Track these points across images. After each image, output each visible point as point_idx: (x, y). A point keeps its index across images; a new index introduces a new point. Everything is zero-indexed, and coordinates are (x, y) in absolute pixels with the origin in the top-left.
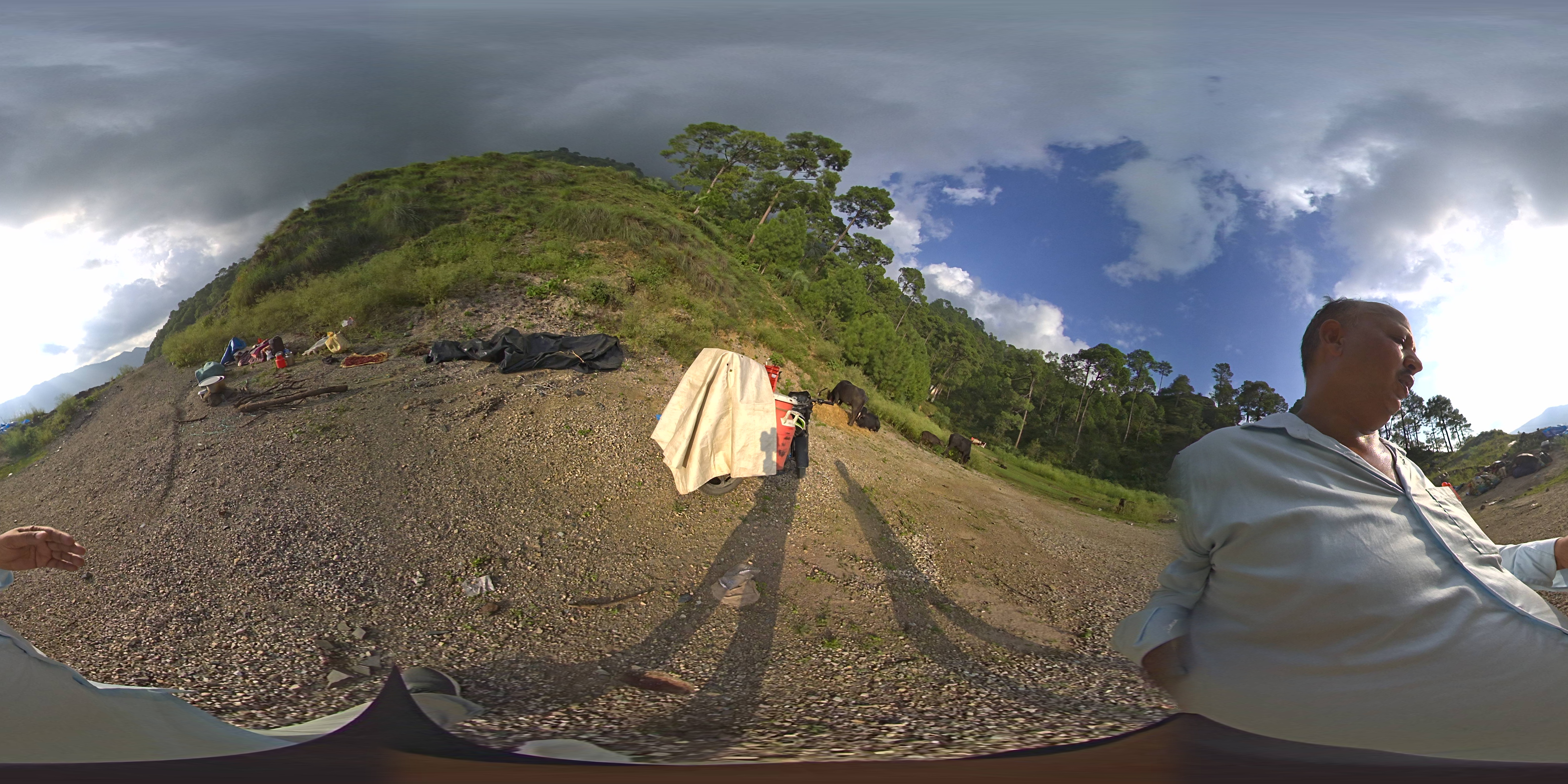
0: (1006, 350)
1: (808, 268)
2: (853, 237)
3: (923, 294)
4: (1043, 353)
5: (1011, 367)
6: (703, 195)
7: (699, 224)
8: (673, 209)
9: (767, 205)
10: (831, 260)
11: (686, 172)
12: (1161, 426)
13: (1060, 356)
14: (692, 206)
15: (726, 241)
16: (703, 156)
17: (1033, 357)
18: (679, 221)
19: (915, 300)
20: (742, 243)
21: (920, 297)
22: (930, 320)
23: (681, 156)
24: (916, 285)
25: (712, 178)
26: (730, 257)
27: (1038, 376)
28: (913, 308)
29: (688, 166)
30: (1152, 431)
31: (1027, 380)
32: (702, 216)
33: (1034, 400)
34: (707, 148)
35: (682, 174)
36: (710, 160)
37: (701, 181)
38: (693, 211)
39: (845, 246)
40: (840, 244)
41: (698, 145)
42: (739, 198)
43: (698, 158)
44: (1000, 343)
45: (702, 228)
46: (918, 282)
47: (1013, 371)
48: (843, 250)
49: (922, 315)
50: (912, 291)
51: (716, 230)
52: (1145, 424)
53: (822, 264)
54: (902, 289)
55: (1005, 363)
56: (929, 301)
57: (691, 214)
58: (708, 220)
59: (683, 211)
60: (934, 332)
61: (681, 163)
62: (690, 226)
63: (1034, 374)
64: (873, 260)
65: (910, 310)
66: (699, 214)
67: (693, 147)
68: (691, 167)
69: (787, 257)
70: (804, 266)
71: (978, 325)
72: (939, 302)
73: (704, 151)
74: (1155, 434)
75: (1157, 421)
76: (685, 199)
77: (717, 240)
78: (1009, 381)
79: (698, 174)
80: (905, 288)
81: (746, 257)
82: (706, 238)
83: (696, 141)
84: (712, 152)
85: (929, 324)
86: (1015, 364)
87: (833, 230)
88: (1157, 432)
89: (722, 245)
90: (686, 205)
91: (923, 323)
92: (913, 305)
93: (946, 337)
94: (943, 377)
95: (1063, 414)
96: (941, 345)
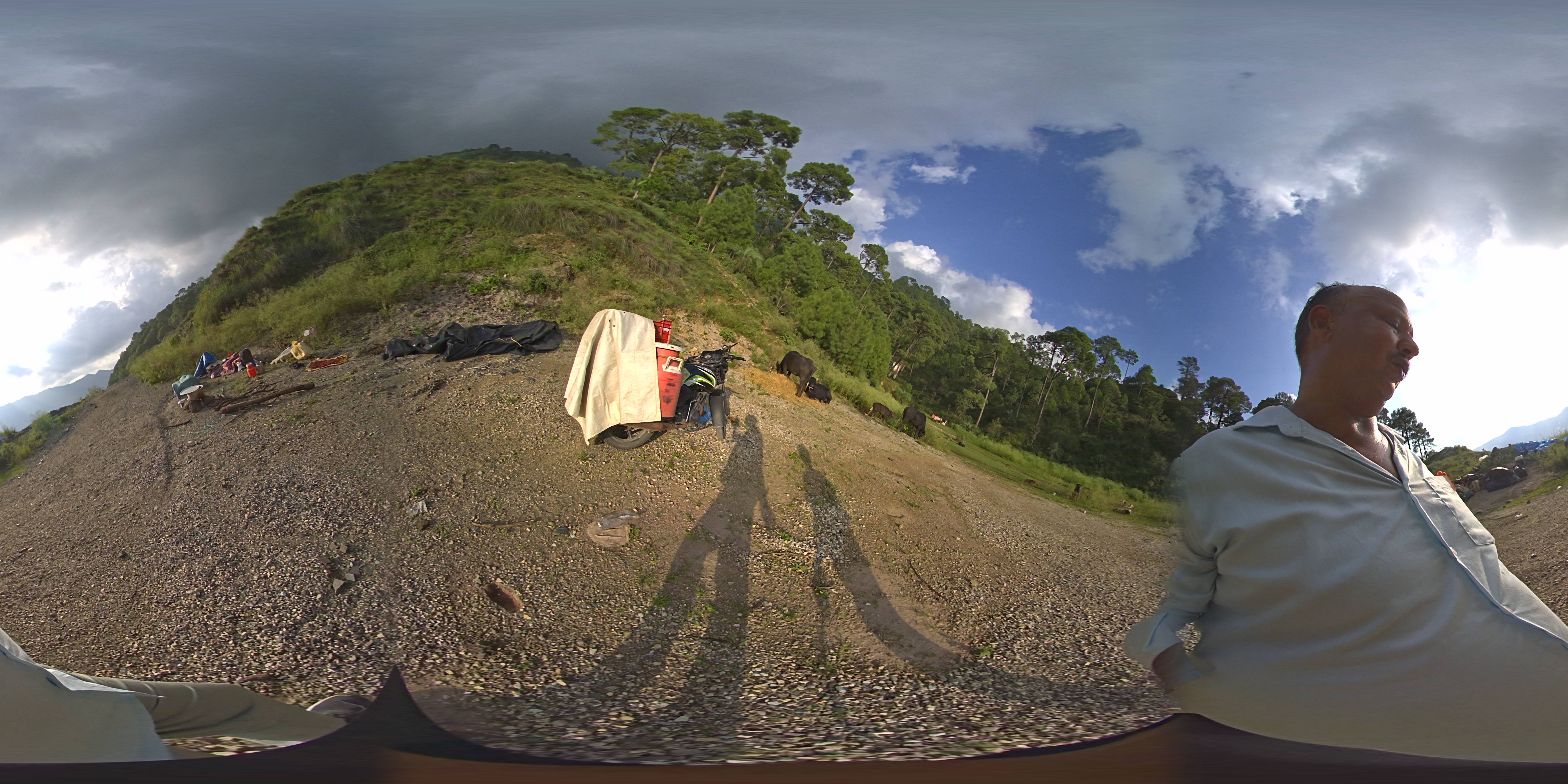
0: (972, 329)
1: (763, 246)
2: (810, 214)
3: (887, 271)
4: (1008, 333)
5: (975, 345)
6: (642, 180)
7: (640, 208)
8: (611, 196)
9: (714, 184)
10: (787, 237)
11: (623, 158)
13: (1026, 338)
14: (631, 191)
15: (671, 223)
16: (638, 142)
17: (998, 336)
18: (617, 207)
19: (879, 277)
20: (689, 224)
21: (883, 273)
22: (893, 297)
23: (614, 143)
24: (879, 261)
25: (652, 162)
26: (675, 238)
27: (1003, 355)
28: (876, 285)
29: (623, 152)
30: (1113, 418)
31: (991, 359)
32: (644, 200)
33: (997, 380)
34: (639, 133)
35: (619, 161)
36: (646, 144)
37: (640, 166)
38: (632, 196)
39: (801, 222)
40: (797, 221)
41: (628, 131)
42: (684, 180)
43: (632, 144)
44: (966, 322)
45: (643, 212)
46: (882, 259)
47: (977, 349)
48: (800, 227)
49: (885, 292)
50: (875, 268)
51: (660, 213)
52: (1108, 411)
53: (778, 242)
54: (863, 266)
55: (970, 341)
56: (893, 278)
57: (630, 199)
58: (651, 204)
59: (622, 197)
60: (897, 308)
61: (615, 150)
62: (631, 211)
63: (998, 353)
64: (833, 236)
65: (872, 287)
66: (638, 199)
67: (624, 133)
68: (627, 152)
69: (738, 235)
70: (759, 244)
71: (944, 304)
72: (903, 281)
73: (636, 136)
74: (1116, 422)
75: (1119, 409)
76: (624, 185)
77: (661, 223)
78: (972, 359)
79: (636, 159)
80: (867, 265)
81: (693, 237)
82: (648, 221)
83: (626, 127)
84: (646, 136)
85: (892, 301)
86: (979, 342)
87: (788, 207)
88: (1118, 419)
89: (667, 227)
90: (625, 191)
91: (886, 299)
92: (876, 280)
93: (909, 314)
94: (906, 354)
95: (1025, 395)
96: (904, 321)
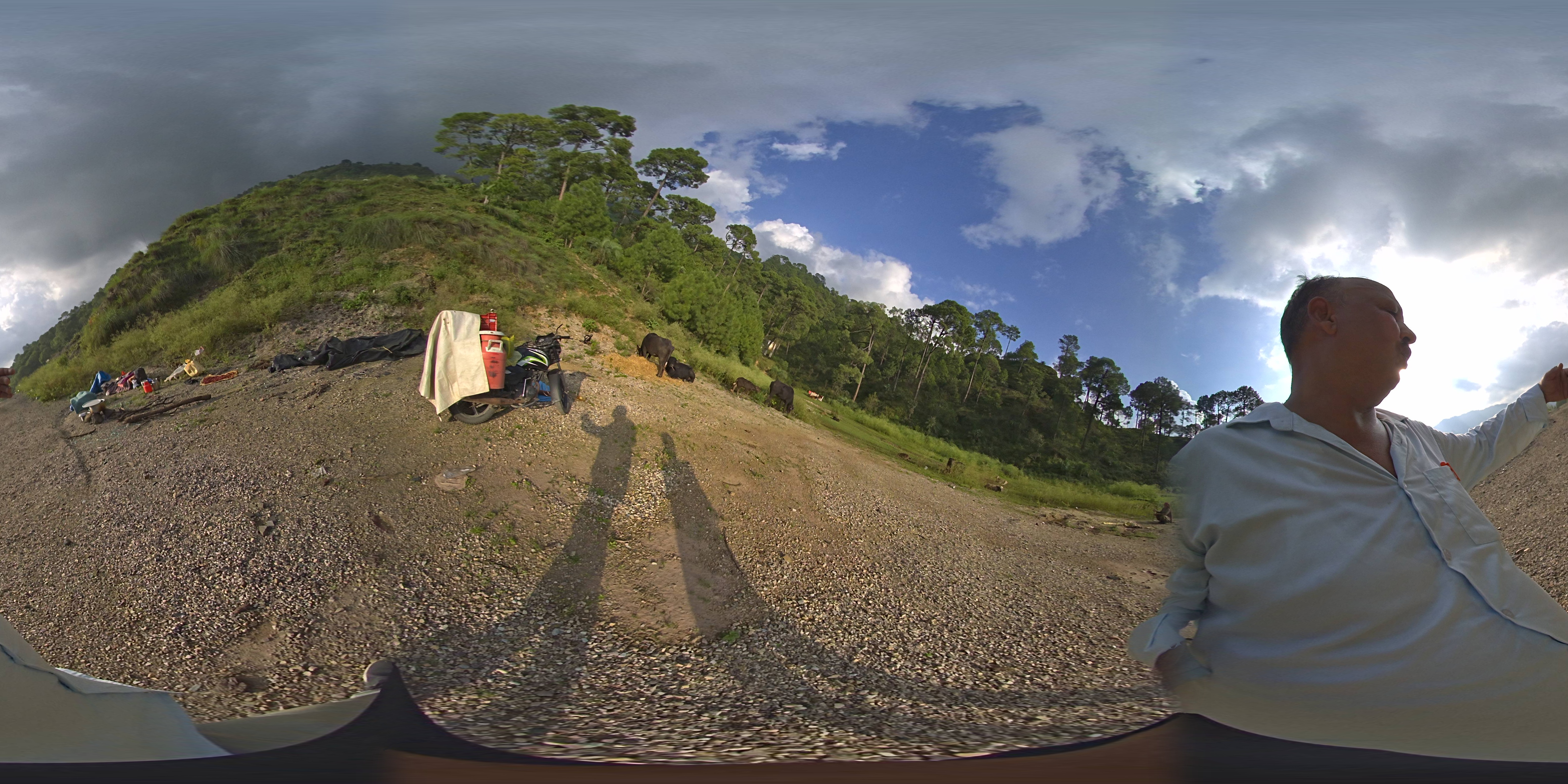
0: (848, 304)
2: (667, 200)
3: (755, 250)
4: (886, 307)
5: (850, 319)
6: (491, 184)
8: (463, 203)
10: (646, 224)
11: (468, 164)
12: (1003, 390)
13: (904, 312)
14: (482, 196)
16: (477, 146)
17: (875, 310)
18: (470, 214)
19: (747, 256)
21: (752, 253)
22: (765, 276)
23: (456, 150)
24: (746, 243)
25: (497, 165)
27: (880, 329)
28: (744, 267)
29: (467, 158)
30: (993, 393)
31: (867, 333)
33: (873, 354)
34: (475, 137)
35: (465, 167)
36: (486, 148)
37: (487, 170)
38: (482, 201)
41: (465, 136)
43: (474, 149)
44: (842, 298)
46: (750, 239)
47: (852, 323)
49: (754, 272)
50: (742, 248)
52: (987, 386)
55: (845, 316)
57: (481, 204)
59: (474, 203)
60: (768, 287)
61: (459, 156)
63: (873, 330)
64: (695, 219)
65: (740, 267)
66: (489, 203)
67: (462, 140)
68: (471, 158)
71: (819, 280)
72: (775, 259)
73: (475, 141)
74: (996, 397)
75: (999, 384)
76: (474, 191)
78: (848, 334)
80: (734, 246)
84: (484, 140)
85: (764, 280)
86: (855, 317)
88: (998, 395)
90: (476, 197)
91: (756, 279)
92: (744, 260)
93: (782, 291)
94: (780, 332)
95: (903, 369)
96: (778, 300)
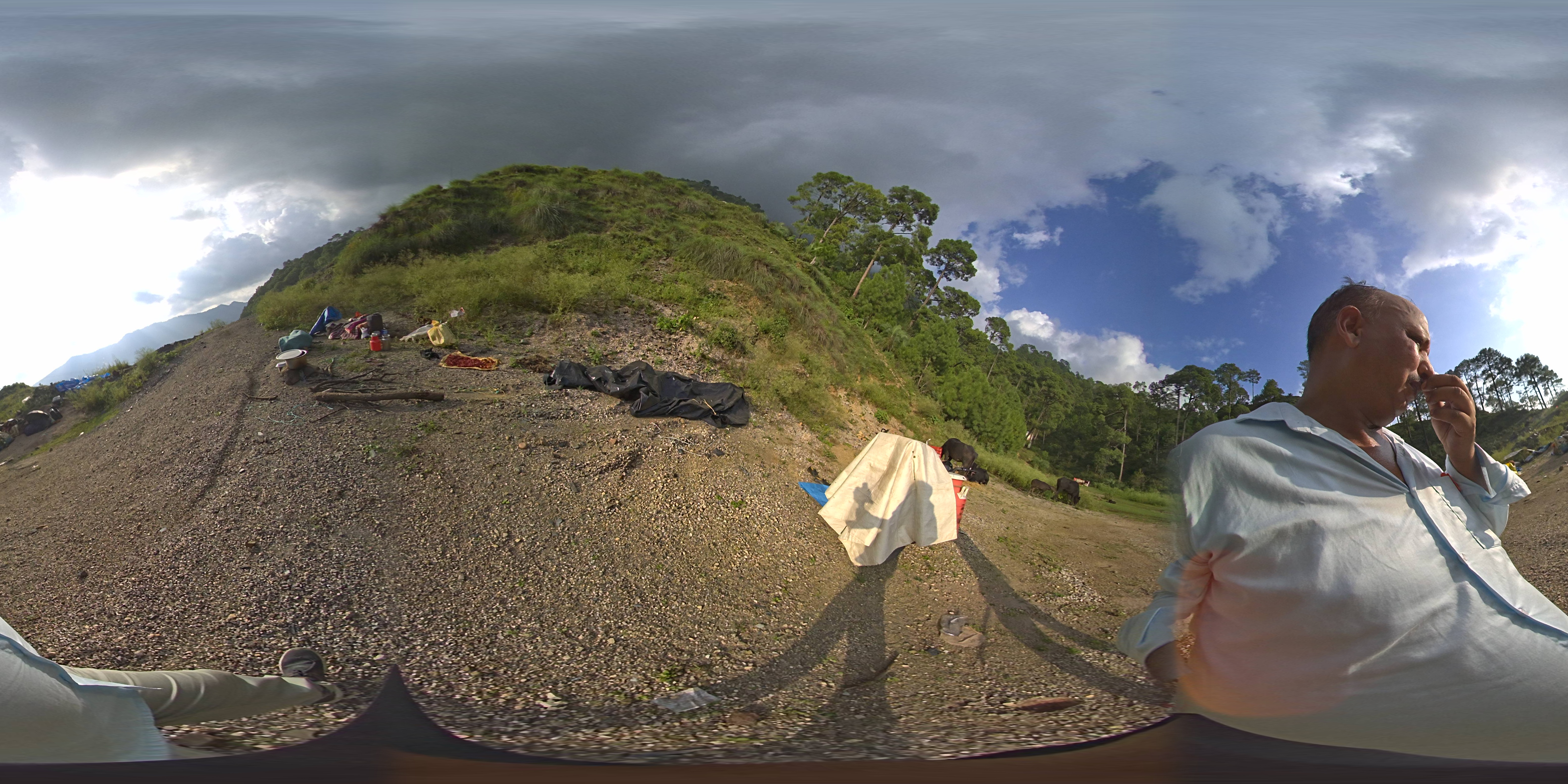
0: (1094, 387)
2: (943, 291)
3: (1009, 342)
4: (1130, 384)
5: (1102, 404)
10: (924, 314)
13: (1148, 385)
17: (1122, 390)
19: (1004, 349)
21: (1007, 345)
22: (1018, 367)
24: (1002, 334)
27: (1130, 408)
28: (1002, 357)
31: (1120, 413)
33: (1130, 432)
39: (936, 299)
40: (932, 297)
44: (1087, 380)
46: (1004, 331)
47: (1105, 407)
48: (935, 304)
49: (1010, 363)
50: (999, 340)
53: (916, 319)
54: (989, 339)
55: (1095, 400)
56: (1015, 348)
60: (1023, 378)
63: (1126, 407)
64: (961, 312)
65: (998, 358)
71: (1064, 366)
72: (1024, 348)
78: (1103, 418)
80: (992, 337)
85: (1018, 371)
86: (1105, 400)
87: (924, 283)
91: (1012, 370)
92: (1001, 353)
93: (1035, 382)
94: (1038, 422)
95: (1160, 440)
96: (1032, 391)
